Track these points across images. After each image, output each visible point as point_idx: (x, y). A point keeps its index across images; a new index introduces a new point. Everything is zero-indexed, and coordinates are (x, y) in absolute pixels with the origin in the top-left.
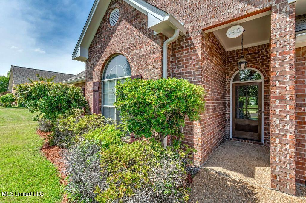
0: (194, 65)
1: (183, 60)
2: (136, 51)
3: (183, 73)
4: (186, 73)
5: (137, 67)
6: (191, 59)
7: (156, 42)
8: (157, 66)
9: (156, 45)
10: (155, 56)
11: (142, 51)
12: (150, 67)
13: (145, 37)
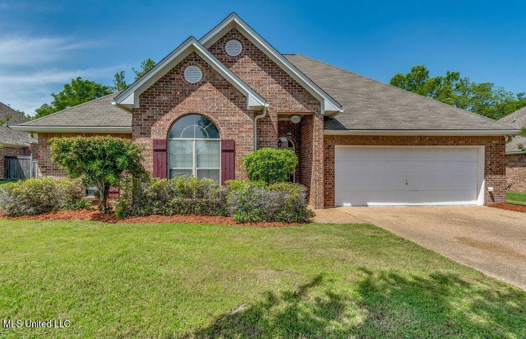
0: (272, 137)
1: (263, 132)
2: (227, 118)
3: (264, 142)
4: (266, 142)
5: (228, 133)
6: (270, 132)
7: (249, 116)
8: (250, 135)
9: (249, 118)
10: (248, 126)
11: (234, 119)
12: (243, 134)
13: (237, 109)
